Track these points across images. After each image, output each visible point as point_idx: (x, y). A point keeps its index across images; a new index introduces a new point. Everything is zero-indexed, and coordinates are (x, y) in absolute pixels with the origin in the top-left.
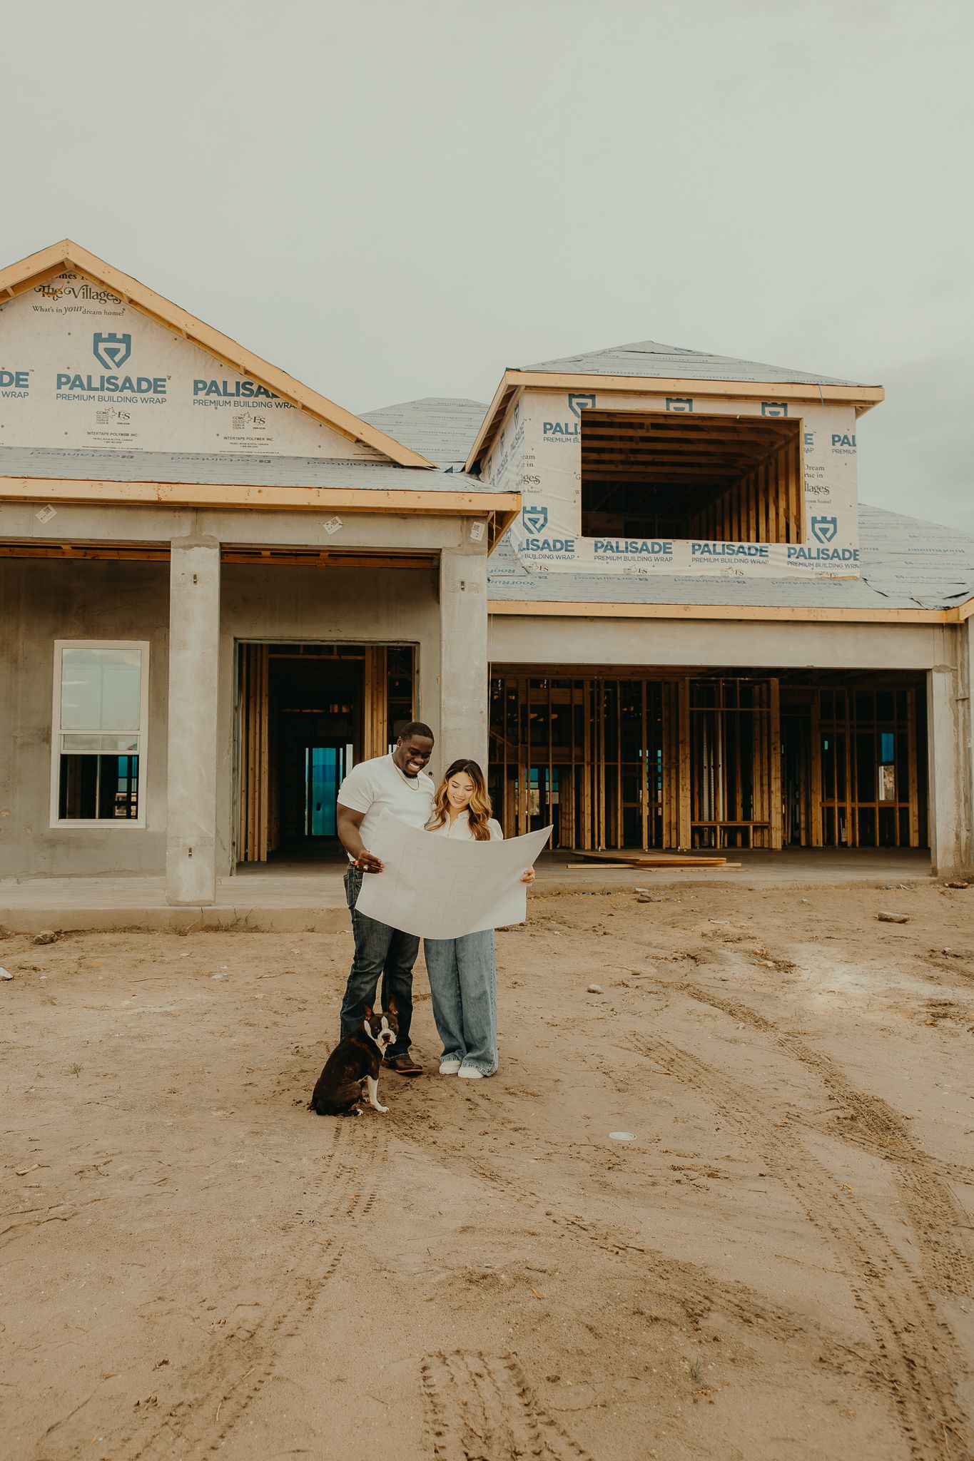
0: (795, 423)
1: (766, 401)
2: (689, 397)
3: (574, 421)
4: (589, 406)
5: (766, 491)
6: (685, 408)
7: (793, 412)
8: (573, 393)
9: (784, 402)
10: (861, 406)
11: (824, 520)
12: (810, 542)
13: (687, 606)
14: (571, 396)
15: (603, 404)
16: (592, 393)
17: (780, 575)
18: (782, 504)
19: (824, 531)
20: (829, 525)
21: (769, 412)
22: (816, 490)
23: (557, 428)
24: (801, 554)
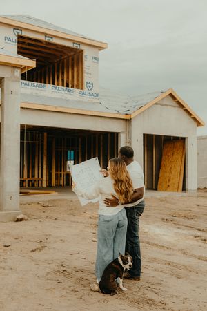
0: (82, 51)
1: (75, 42)
2: (52, 36)
3: (15, 38)
4: (20, 34)
5: (58, 71)
6: (51, 40)
7: (82, 47)
8: (16, 28)
9: (79, 43)
10: (100, 48)
11: (90, 83)
12: (86, 90)
13: (56, 107)
14: (14, 29)
15: (25, 34)
16: (21, 29)
17: (78, 99)
18: (65, 77)
19: (90, 87)
20: (91, 85)
21: (75, 46)
22: (88, 73)
23: (9, 39)
24: (83, 93)
